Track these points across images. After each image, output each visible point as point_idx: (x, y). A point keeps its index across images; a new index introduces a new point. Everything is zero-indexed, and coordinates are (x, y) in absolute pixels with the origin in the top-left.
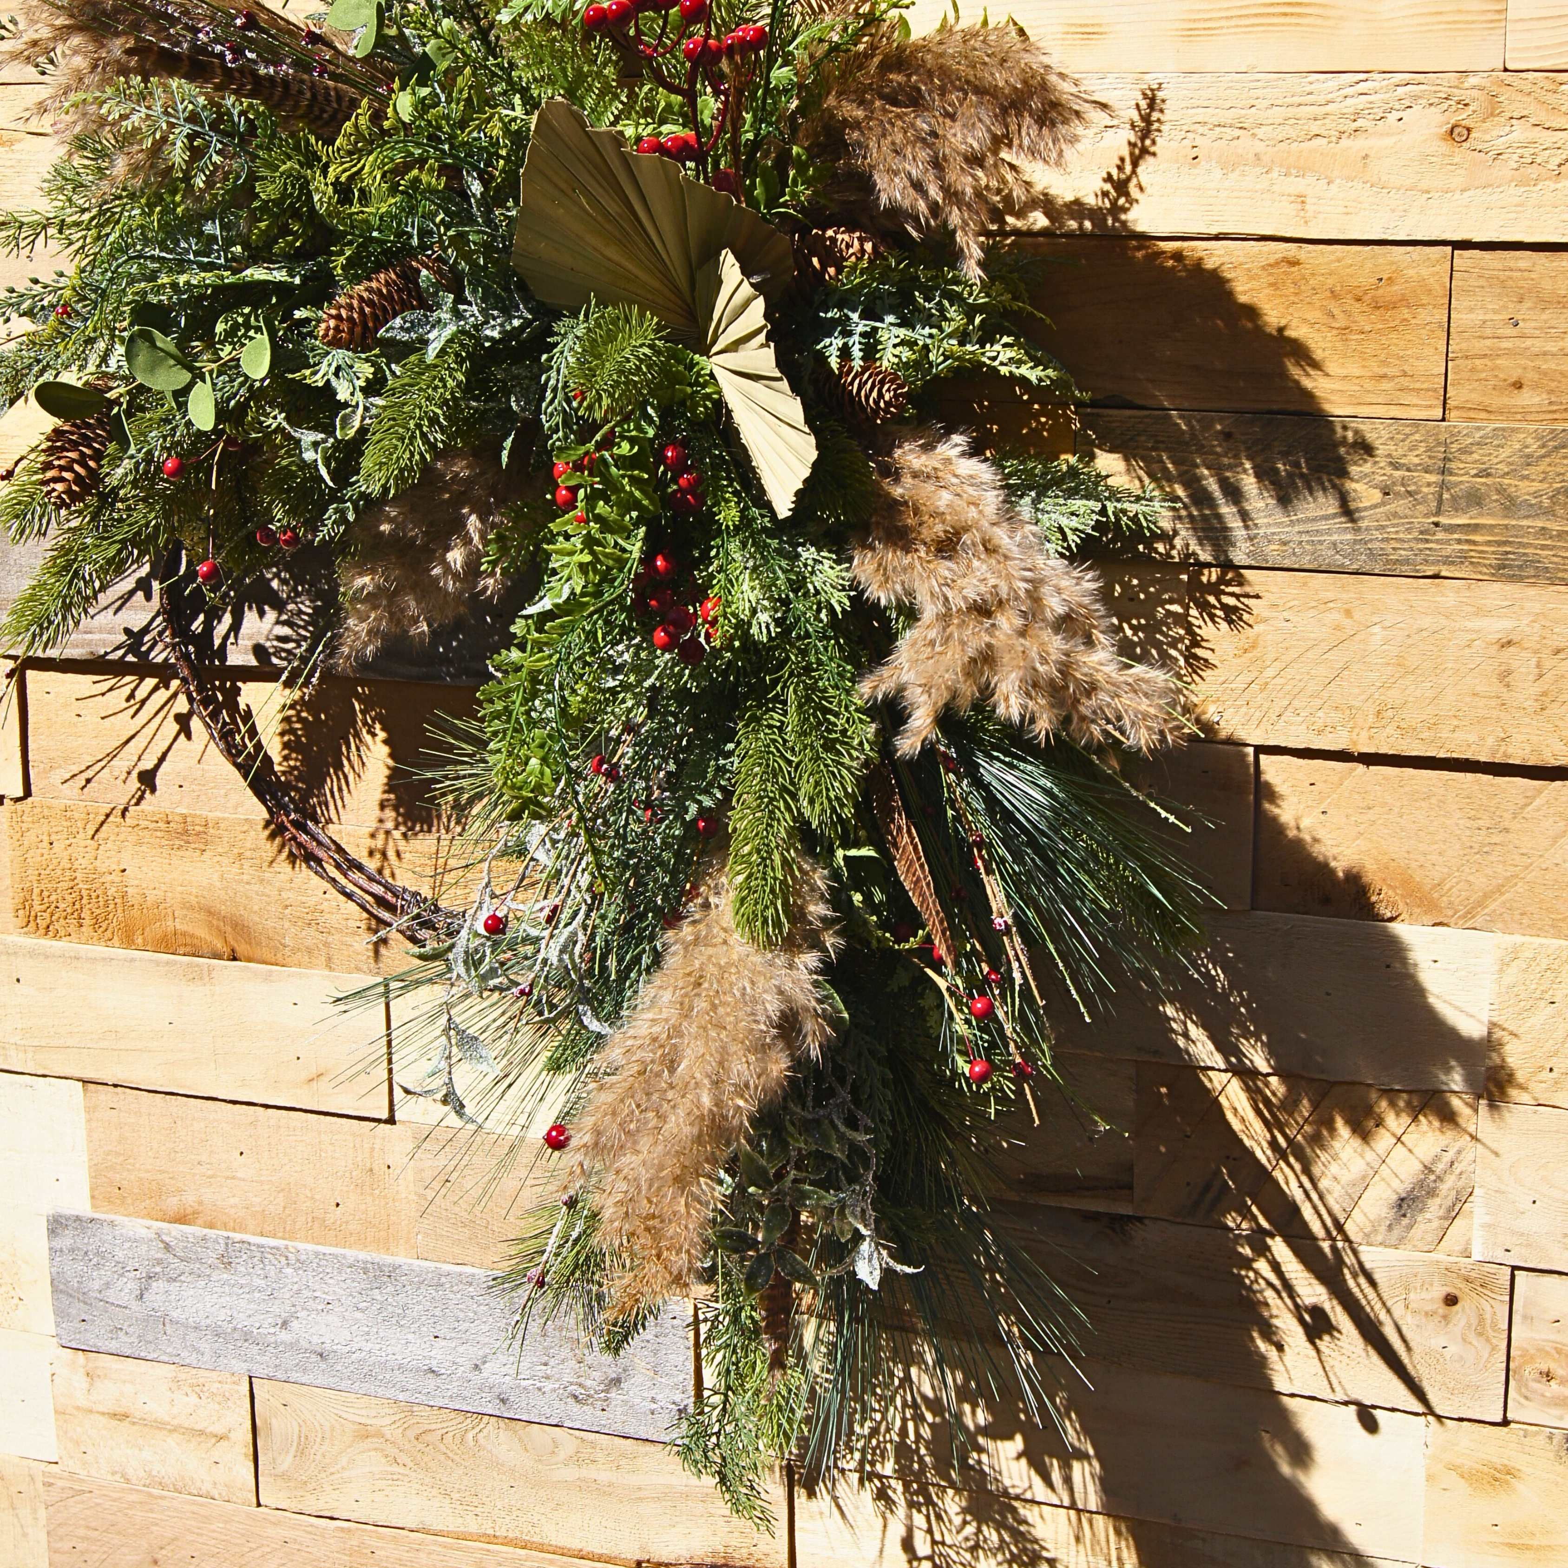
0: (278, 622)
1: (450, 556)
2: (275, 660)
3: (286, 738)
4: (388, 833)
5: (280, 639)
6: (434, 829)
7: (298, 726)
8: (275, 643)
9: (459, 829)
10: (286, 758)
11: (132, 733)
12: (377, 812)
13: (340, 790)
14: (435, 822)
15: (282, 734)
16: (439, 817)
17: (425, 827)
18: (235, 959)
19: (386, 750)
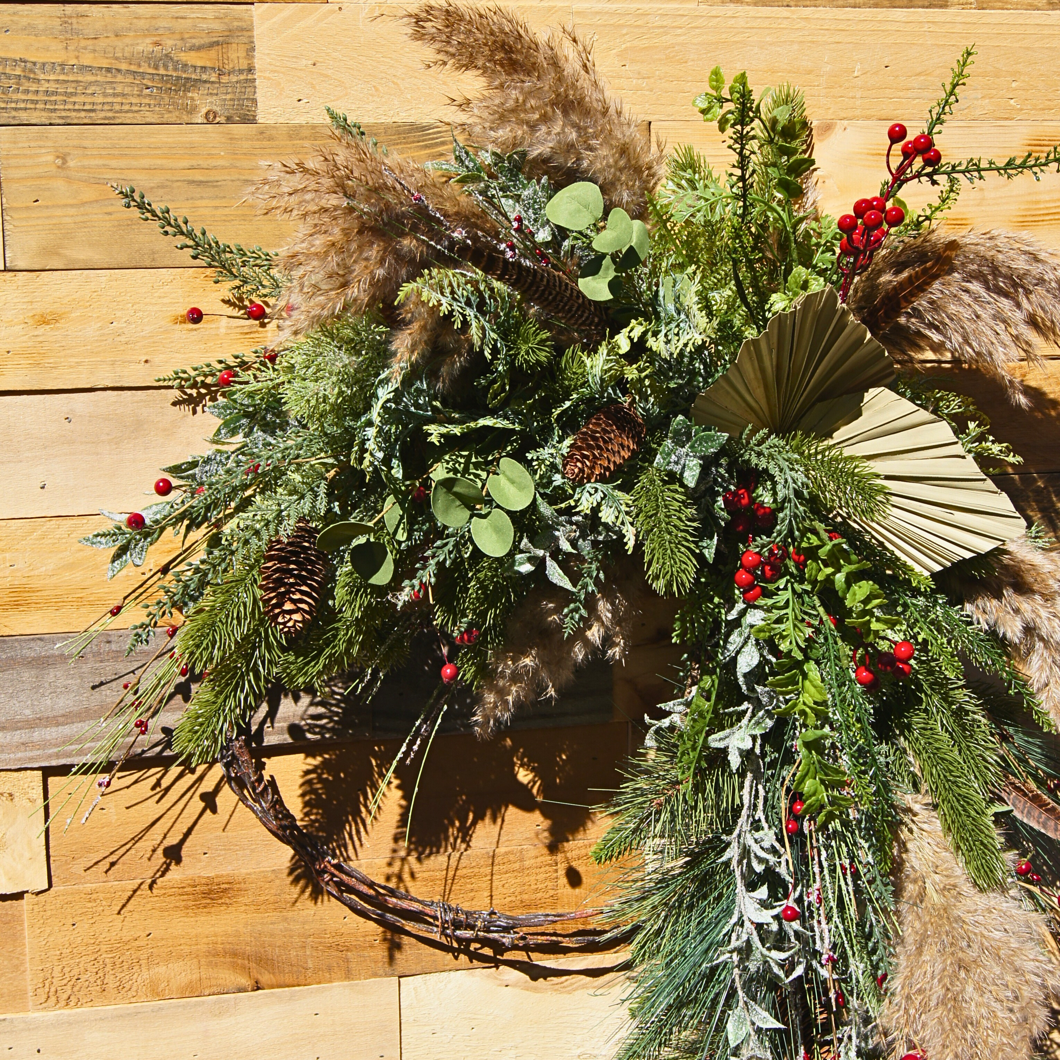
0: (312, 704)
1: (589, 634)
2: (309, 736)
3: (307, 798)
4: (403, 860)
5: (313, 717)
6: (442, 850)
7: (319, 786)
8: (309, 721)
9: (464, 846)
10: (307, 814)
11: (157, 816)
12: (392, 845)
13: (358, 832)
14: (443, 844)
15: (303, 795)
16: (447, 839)
17: (434, 850)
18: (258, 989)
19: (399, 793)
